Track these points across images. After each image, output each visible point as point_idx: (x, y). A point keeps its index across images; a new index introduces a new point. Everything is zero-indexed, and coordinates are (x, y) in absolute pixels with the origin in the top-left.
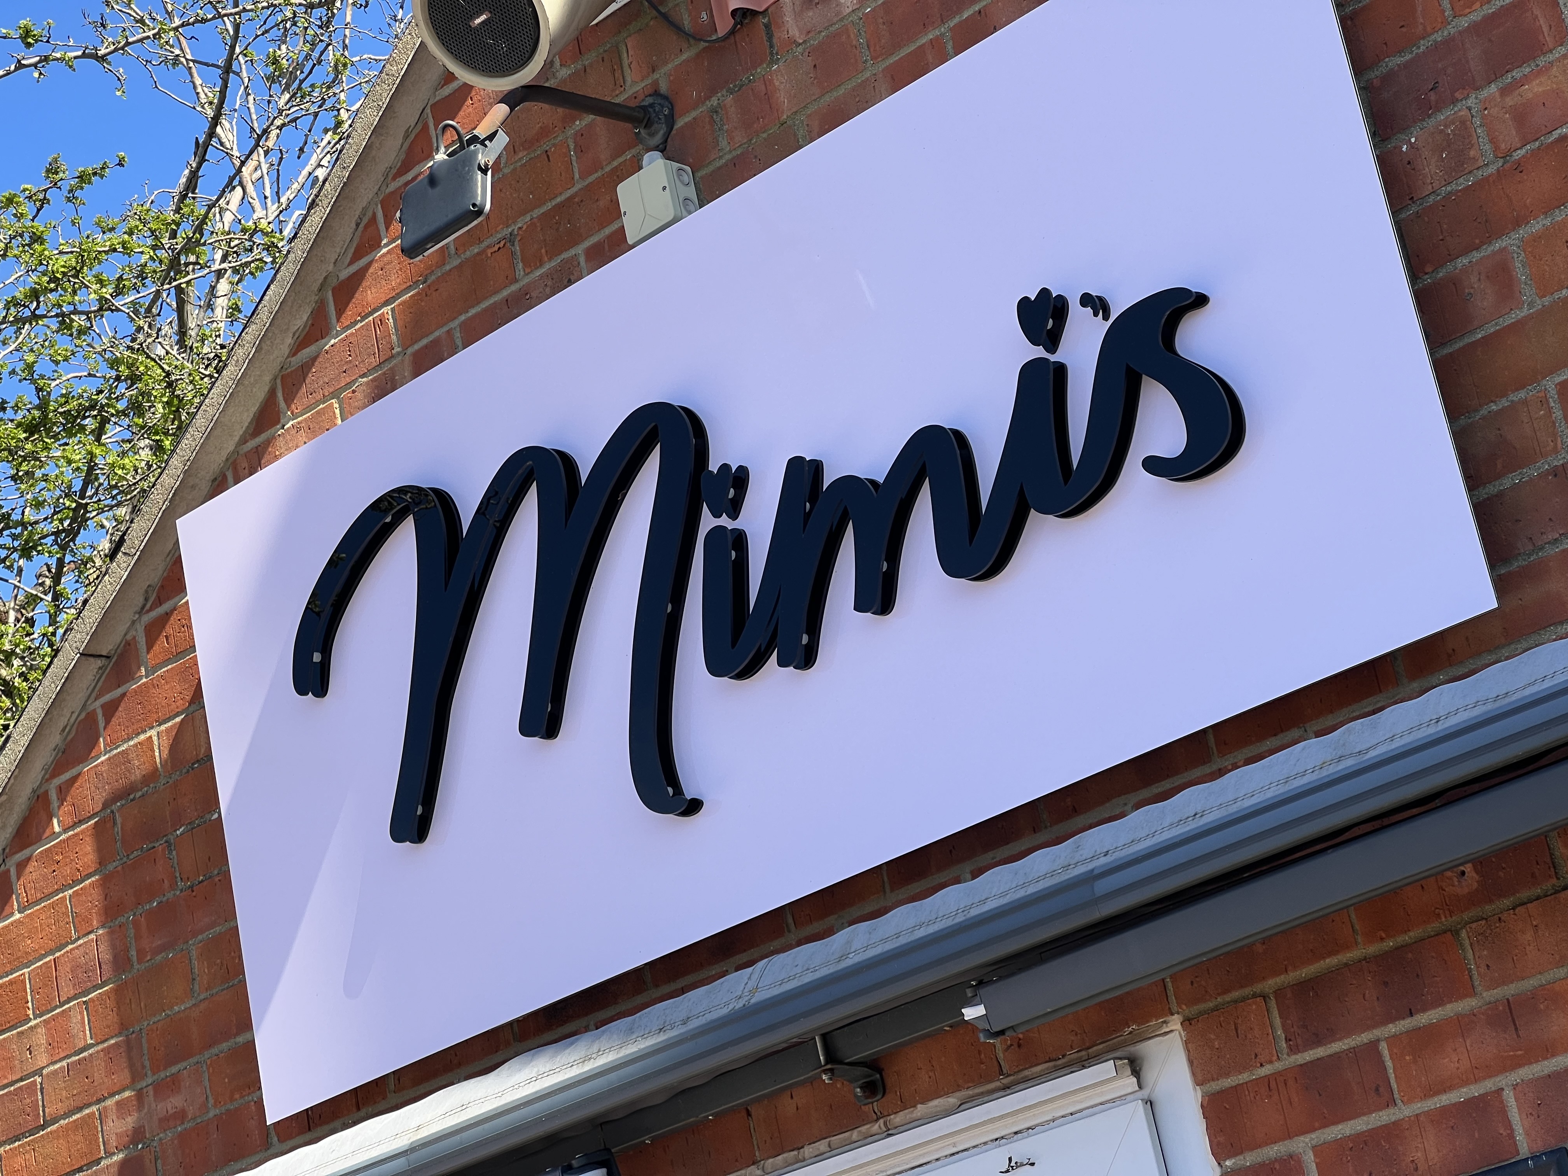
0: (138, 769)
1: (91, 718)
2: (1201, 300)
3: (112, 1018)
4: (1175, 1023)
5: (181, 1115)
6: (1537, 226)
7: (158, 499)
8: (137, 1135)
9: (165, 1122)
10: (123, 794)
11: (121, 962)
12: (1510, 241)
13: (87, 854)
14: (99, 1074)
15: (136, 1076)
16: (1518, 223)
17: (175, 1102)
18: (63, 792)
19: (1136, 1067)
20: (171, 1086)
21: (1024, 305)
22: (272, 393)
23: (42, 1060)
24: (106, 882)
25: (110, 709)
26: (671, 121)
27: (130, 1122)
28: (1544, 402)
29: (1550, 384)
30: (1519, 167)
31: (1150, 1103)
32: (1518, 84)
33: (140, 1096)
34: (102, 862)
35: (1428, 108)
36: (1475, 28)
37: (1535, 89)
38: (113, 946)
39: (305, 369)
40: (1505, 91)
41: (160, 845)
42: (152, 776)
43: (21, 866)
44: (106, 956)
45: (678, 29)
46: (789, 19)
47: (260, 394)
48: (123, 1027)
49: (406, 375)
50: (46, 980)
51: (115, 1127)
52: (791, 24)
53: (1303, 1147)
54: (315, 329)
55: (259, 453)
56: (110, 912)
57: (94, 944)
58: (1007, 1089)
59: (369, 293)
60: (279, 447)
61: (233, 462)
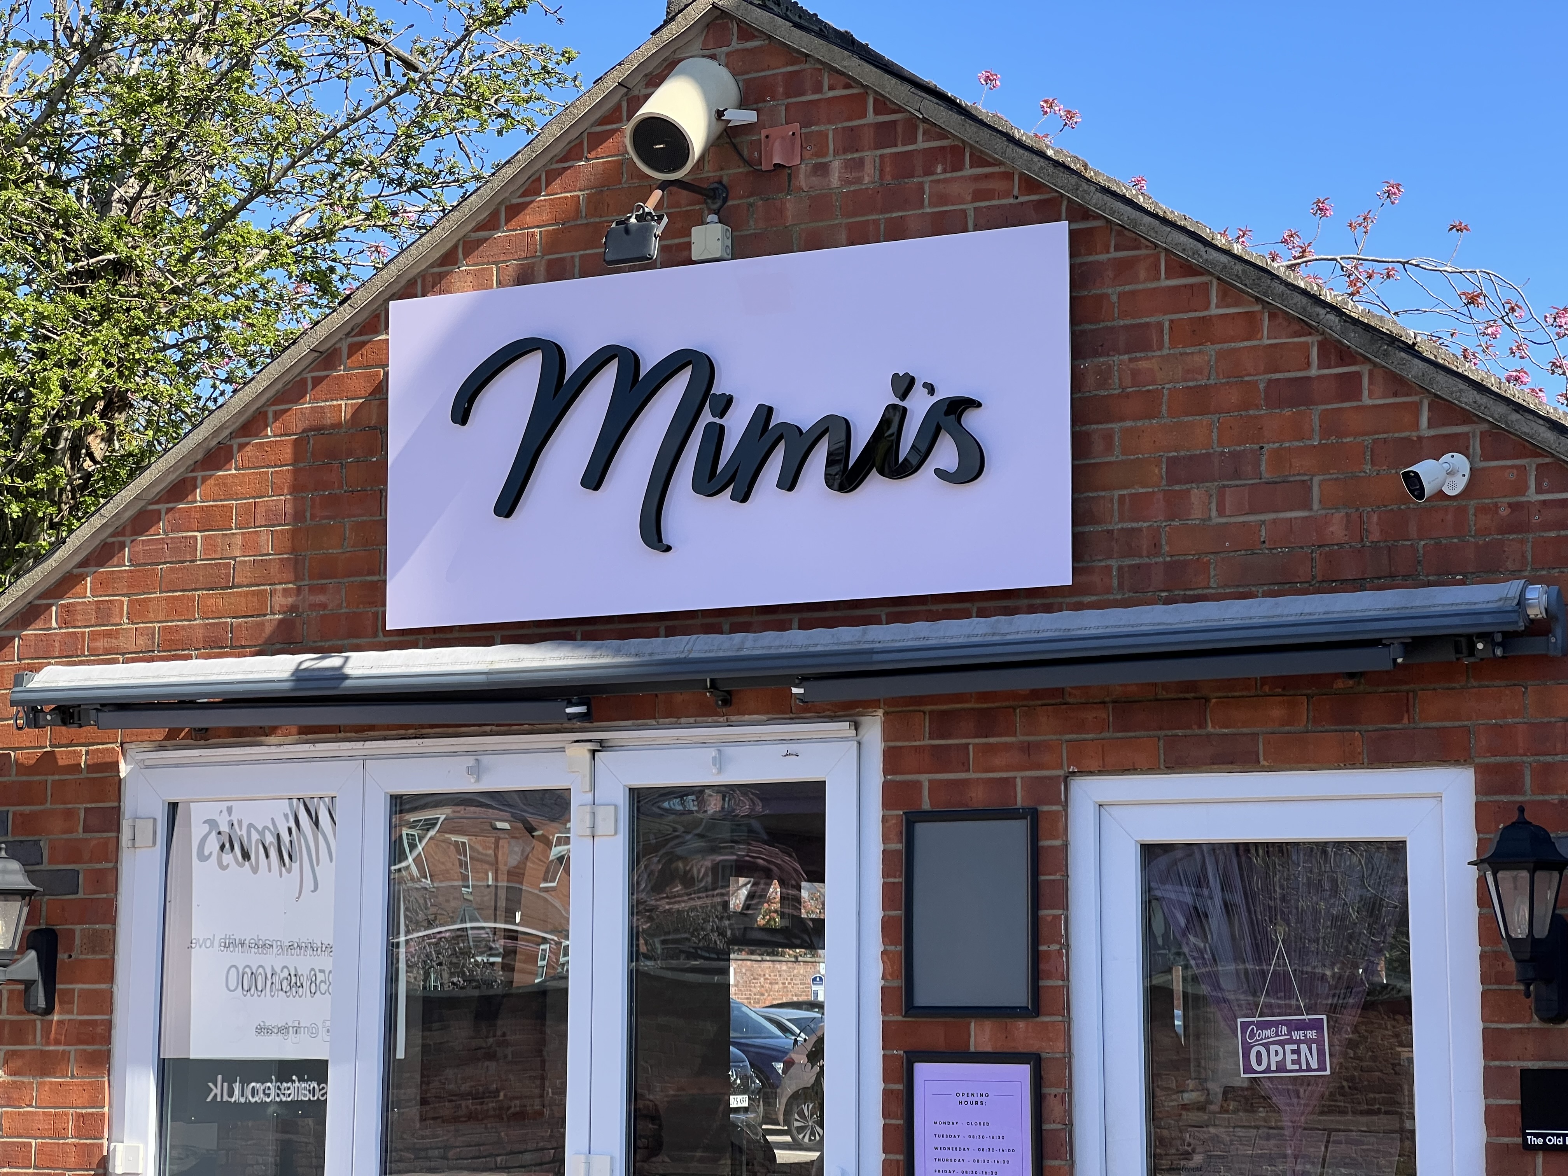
0: (329, 418)
1: (304, 381)
2: (979, 405)
3: (289, 544)
4: (880, 712)
5: (324, 606)
6: (1128, 424)
8: (293, 608)
9: (313, 606)
10: (319, 429)
11: (298, 516)
12: (1116, 426)
13: (288, 453)
14: (274, 569)
15: (297, 578)
16: (1122, 419)
17: (321, 598)
18: (277, 415)
19: (857, 727)
20: (322, 589)
21: (896, 376)
22: (456, 246)
23: (237, 553)
24: (296, 472)
25: (317, 381)
26: (725, 200)
27: (290, 600)
28: (1112, 500)
29: (1116, 493)
30: (1128, 396)
31: (859, 743)
32: (1136, 359)
33: (299, 589)
34: (296, 460)
35: (1096, 354)
36: (1125, 327)
37: (1143, 365)
38: (295, 507)
39: (480, 242)
40: (1131, 360)
41: (336, 464)
42: (338, 425)
43: (242, 447)
44: (290, 509)
45: (740, 155)
46: (802, 176)
47: (449, 245)
48: (293, 550)
49: (541, 269)
50: (248, 512)
51: (279, 601)
52: (803, 180)
53: (924, 779)
54: (490, 223)
55: (441, 277)
56: (296, 488)
57: (282, 501)
58: (793, 720)
59: (528, 217)
60: (454, 278)
61: (423, 275)
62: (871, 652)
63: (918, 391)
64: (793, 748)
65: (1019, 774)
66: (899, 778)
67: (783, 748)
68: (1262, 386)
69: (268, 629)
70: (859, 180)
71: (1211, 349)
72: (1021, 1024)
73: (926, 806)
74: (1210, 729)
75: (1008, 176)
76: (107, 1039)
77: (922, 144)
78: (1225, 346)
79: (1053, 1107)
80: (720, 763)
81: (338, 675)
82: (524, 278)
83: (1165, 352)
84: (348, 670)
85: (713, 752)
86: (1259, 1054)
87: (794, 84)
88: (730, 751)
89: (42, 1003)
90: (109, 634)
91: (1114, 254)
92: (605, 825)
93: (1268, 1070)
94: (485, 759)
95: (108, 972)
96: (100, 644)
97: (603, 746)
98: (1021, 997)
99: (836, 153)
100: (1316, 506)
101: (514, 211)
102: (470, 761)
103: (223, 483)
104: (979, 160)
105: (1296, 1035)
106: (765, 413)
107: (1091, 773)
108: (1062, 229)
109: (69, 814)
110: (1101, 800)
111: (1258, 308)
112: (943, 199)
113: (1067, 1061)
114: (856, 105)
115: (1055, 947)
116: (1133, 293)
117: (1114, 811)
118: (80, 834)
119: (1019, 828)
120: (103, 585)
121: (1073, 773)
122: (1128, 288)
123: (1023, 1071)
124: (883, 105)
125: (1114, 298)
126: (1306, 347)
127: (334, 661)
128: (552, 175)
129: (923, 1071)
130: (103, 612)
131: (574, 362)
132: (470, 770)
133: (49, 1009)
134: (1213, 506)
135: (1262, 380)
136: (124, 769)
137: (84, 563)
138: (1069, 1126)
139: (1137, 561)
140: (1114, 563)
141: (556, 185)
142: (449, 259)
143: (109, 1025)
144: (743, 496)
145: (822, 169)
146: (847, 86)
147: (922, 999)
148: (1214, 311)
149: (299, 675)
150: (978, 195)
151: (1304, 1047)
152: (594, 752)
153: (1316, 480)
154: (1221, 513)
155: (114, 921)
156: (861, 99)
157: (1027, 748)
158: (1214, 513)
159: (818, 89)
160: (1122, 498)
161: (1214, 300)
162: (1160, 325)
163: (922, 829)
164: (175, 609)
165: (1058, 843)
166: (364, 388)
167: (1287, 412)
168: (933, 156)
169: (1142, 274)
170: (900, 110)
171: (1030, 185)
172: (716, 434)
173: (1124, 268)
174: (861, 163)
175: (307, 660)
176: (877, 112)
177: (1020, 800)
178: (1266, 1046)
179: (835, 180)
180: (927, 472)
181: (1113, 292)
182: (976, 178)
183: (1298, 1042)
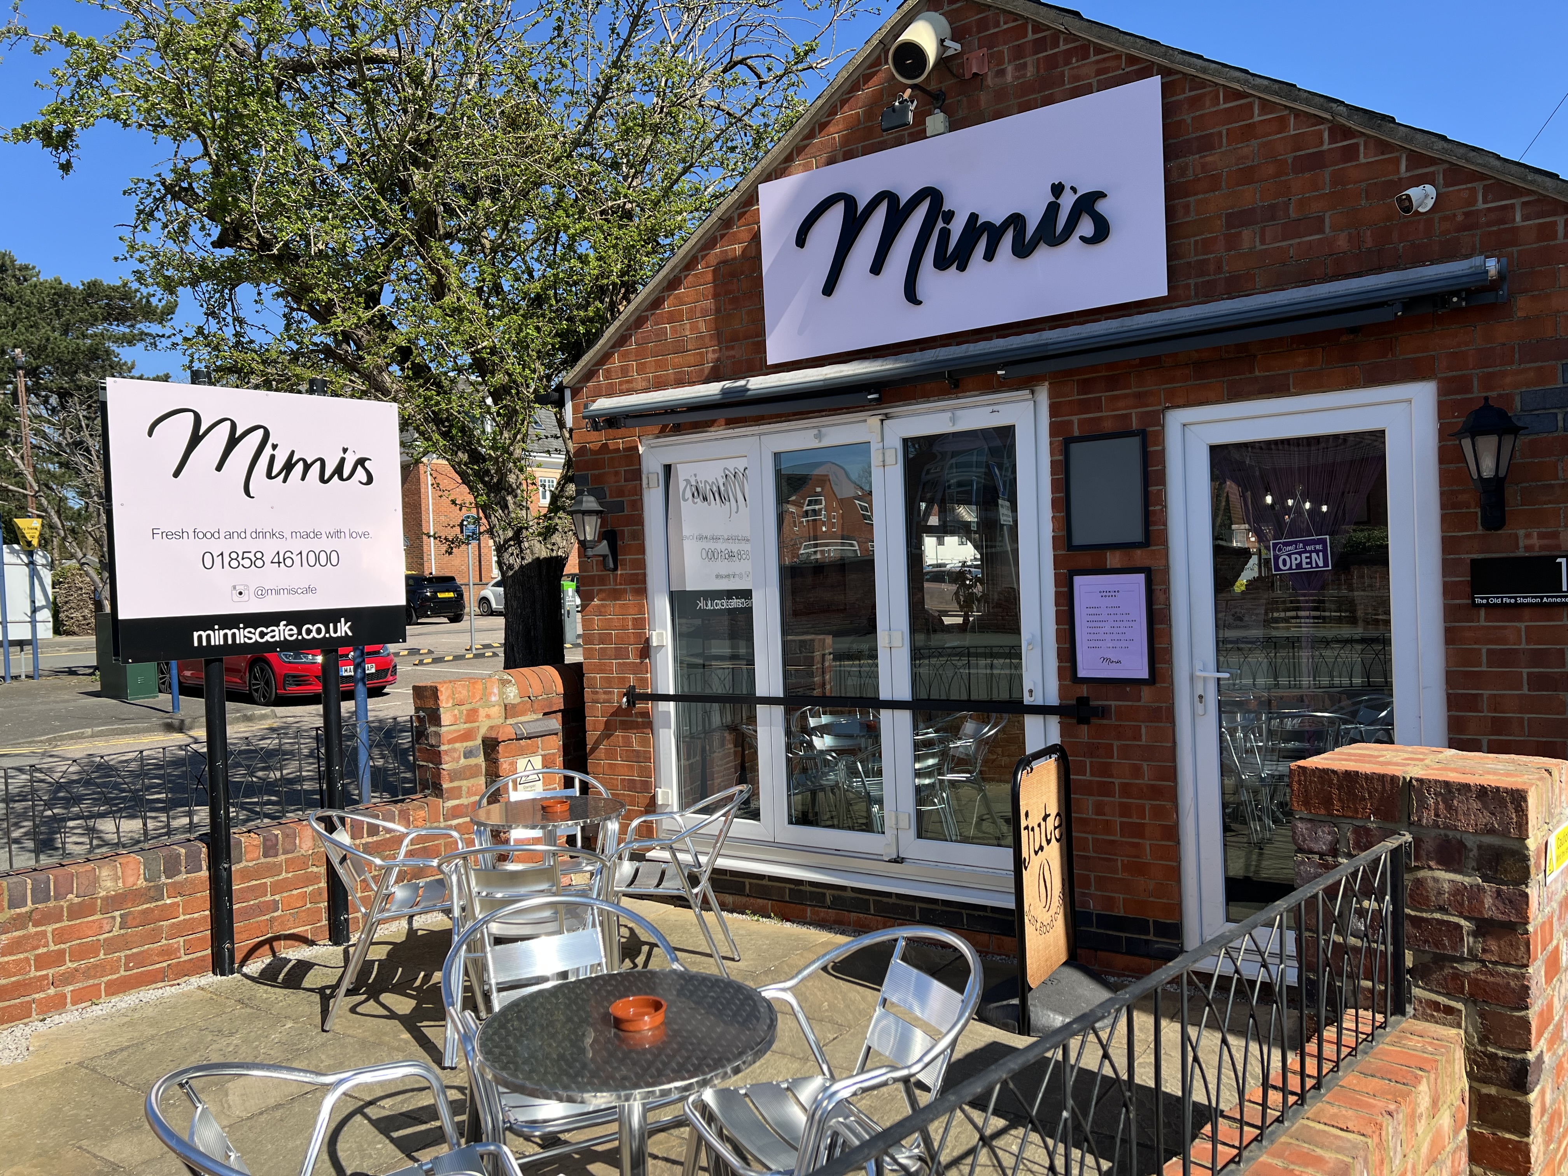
0: (730, 255)
1: (716, 237)
2: (1106, 196)
3: (713, 325)
4: (1047, 383)
5: (734, 357)
6: (1200, 196)
7: (751, 177)
8: (718, 359)
9: (728, 357)
10: (725, 262)
11: (718, 310)
12: (1191, 199)
13: (709, 278)
14: (707, 340)
15: (719, 343)
16: (1195, 194)
17: (732, 353)
18: (703, 257)
19: (1033, 392)
20: (733, 348)
21: (1053, 185)
22: (792, 152)
23: (688, 333)
24: (715, 287)
25: (722, 236)
26: (944, 100)
27: (716, 355)
28: (1189, 244)
29: (1192, 240)
30: (1199, 179)
31: (1035, 402)
32: (1205, 156)
33: (720, 349)
34: (714, 280)
35: (1177, 157)
36: (1197, 138)
37: (1209, 159)
38: (716, 305)
39: (806, 146)
40: (1201, 157)
41: (735, 280)
42: (735, 258)
43: (686, 276)
44: (713, 307)
45: (951, 72)
46: (989, 79)
47: (789, 151)
48: (716, 329)
49: (840, 156)
50: (692, 311)
51: (711, 356)
52: (990, 81)
53: (1075, 419)
54: (811, 135)
55: (785, 169)
56: (716, 296)
57: (709, 303)
58: (994, 392)
59: (831, 128)
60: (792, 169)
61: (775, 170)
62: (1047, 345)
63: (1067, 191)
64: (996, 408)
65: (1134, 411)
66: (1059, 419)
67: (990, 408)
68: (1290, 161)
69: (706, 372)
70: (1024, 76)
71: (1255, 143)
72: (1139, 552)
73: (1076, 433)
74: (1257, 373)
75: (1118, 57)
76: (644, 581)
77: (1063, 47)
78: (1264, 140)
79: (1159, 596)
80: (953, 420)
81: (745, 389)
82: (831, 161)
83: (1223, 149)
84: (749, 386)
85: (949, 414)
86: (1284, 560)
87: (982, 25)
88: (959, 413)
89: (612, 566)
90: (628, 382)
91: (1188, 94)
92: (890, 458)
93: (1291, 568)
94: (823, 430)
95: (642, 550)
96: (624, 387)
97: (887, 417)
98: (1137, 536)
99: (1009, 62)
100: (1327, 230)
101: (823, 126)
102: (815, 431)
103: (678, 297)
104: (1099, 50)
105: (1308, 548)
106: (974, 217)
107: (1179, 407)
108: (1154, 83)
109: (617, 473)
110: (1185, 421)
111: (1286, 112)
112: (1076, 78)
113: (1166, 570)
114: (1021, 31)
115: (1159, 507)
116: (1201, 116)
117: (1192, 427)
118: (623, 483)
119: (1135, 442)
120: (624, 356)
121: (1168, 408)
122: (1198, 113)
123: (1141, 578)
124: (1038, 27)
125: (1189, 121)
126: (1320, 134)
127: (742, 383)
128: (843, 102)
129: (1078, 580)
130: (624, 371)
131: (862, 204)
132: (816, 437)
133: (616, 569)
134: (1257, 240)
135: (1290, 158)
136: (641, 450)
137: (613, 347)
138: (1168, 606)
139: (1207, 278)
140: (1192, 282)
141: (846, 108)
142: (789, 159)
143: (645, 575)
144: (962, 268)
145: (1001, 73)
146: (1015, 20)
147: (1077, 541)
148: (1257, 118)
149: (724, 392)
150: (1099, 72)
151: (1314, 555)
152: (882, 420)
153: (1327, 215)
154: (1263, 242)
155: (643, 525)
156: (1024, 27)
157: (1139, 396)
158: (1258, 243)
159: (997, 25)
160: (1196, 242)
161: (1256, 112)
162: (1220, 133)
163: (1074, 447)
164: (660, 365)
165: (1159, 448)
166: (746, 236)
167: (1307, 175)
168: (1068, 53)
169: (1208, 103)
170: (1049, 28)
171: (1132, 60)
172: (945, 234)
173: (1195, 102)
174: (1025, 64)
175: (727, 384)
176: (1034, 32)
177: (1135, 425)
178: (1289, 556)
179: (1009, 78)
180: (1075, 239)
181: (1188, 118)
182: (1097, 62)
183: (1311, 552)
